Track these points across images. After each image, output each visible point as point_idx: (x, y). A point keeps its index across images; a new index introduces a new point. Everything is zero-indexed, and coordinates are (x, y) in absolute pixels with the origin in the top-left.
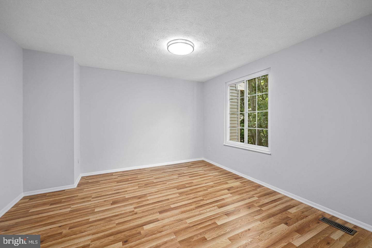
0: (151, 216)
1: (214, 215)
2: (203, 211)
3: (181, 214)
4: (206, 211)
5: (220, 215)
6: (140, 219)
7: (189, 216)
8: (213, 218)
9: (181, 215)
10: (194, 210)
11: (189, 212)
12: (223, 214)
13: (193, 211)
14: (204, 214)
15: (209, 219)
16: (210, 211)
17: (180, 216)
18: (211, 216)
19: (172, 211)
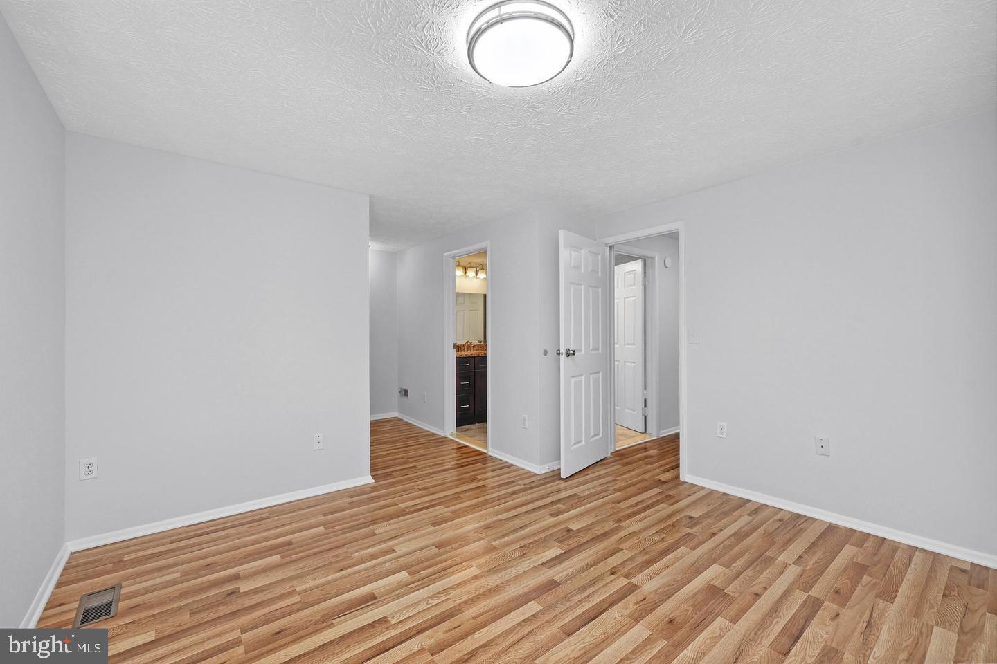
0: (570, 571)
1: (408, 594)
2: (437, 602)
3: (497, 586)
4: (431, 601)
5: (393, 594)
6: (586, 561)
7: (476, 584)
8: (412, 585)
9: (496, 584)
10: (466, 602)
11: (478, 593)
12: (383, 598)
13: (465, 598)
14: (436, 594)
15: (423, 582)
16: (418, 603)
17: (499, 581)
18: (419, 587)
19: (526, 590)
